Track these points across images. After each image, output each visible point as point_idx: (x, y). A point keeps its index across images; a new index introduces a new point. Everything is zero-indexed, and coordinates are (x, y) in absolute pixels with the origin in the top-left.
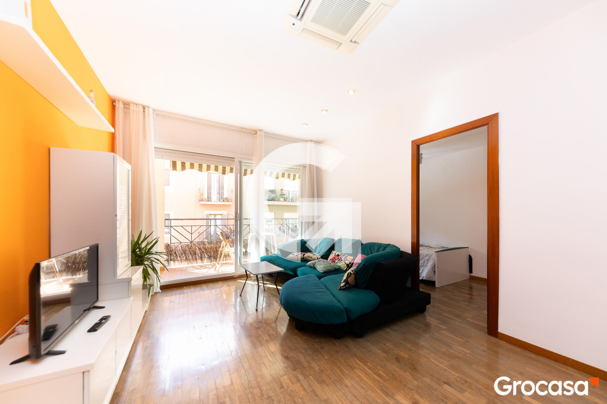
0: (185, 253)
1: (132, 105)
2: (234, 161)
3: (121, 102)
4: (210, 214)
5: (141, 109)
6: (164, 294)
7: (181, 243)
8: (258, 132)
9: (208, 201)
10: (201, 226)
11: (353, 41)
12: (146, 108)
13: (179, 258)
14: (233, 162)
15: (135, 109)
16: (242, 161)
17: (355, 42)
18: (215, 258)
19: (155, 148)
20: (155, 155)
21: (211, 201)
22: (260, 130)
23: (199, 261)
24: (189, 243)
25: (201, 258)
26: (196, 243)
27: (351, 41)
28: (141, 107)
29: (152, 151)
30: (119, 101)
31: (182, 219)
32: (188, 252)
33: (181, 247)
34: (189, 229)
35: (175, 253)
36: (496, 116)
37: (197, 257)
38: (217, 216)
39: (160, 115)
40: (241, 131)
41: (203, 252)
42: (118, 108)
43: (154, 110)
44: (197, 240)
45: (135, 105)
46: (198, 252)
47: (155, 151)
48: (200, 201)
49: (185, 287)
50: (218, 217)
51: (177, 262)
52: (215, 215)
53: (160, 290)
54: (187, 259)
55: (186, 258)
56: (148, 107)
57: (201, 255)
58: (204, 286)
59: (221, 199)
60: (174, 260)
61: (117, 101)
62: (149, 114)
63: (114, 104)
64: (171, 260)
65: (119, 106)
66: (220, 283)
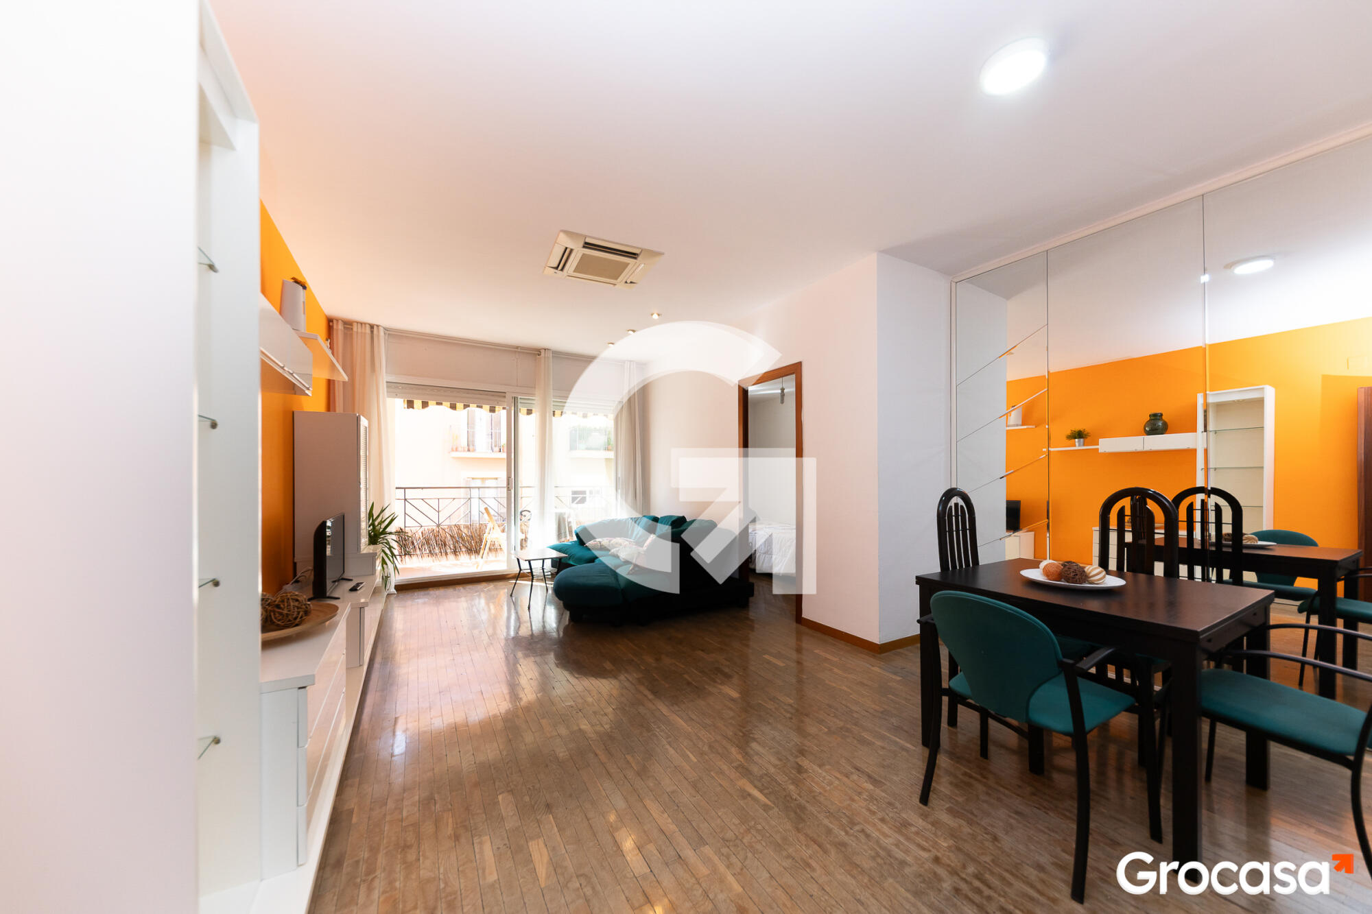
0: (428, 543)
1: (355, 324)
2: (505, 397)
3: (340, 322)
4: (473, 479)
5: (368, 330)
6: (401, 596)
7: (422, 526)
8: (543, 351)
9: (469, 450)
10: (454, 499)
11: (628, 282)
12: (375, 327)
13: (418, 552)
14: (503, 399)
15: (359, 330)
16: (517, 398)
17: (631, 282)
18: (477, 552)
19: (387, 382)
20: (387, 392)
21: (474, 450)
22: (545, 350)
23: (451, 557)
24: (434, 528)
25: (455, 552)
26: (446, 527)
27: (626, 282)
28: (368, 327)
29: (383, 388)
30: (337, 320)
31: (422, 488)
32: (433, 542)
33: (422, 533)
34: (434, 503)
35: (413, 543)
36: (800, 363)
37: (449, 551)
38: (487, 481)
39: (396, 335)
40: (515, 351)
41: (457, 542)
42: (337, 330)
43: (385, 329)
44: (447, 523)
45: (359, 325)
46: (450, 542)
47: (388, 387)
48: (453, 450)
49: (430, 589)
50: (488, 483)
51: (414, 558)
52: (483, 479)
53: (394, 590)
54: (431, 553)
55: (430, 551)
56: (378, 326)
57: (455, 547)
58: (461, 589)
59: (495, 446)
60: (410, 555)
61: (335, 321)
62: (378, 336)
63: (331, 324)
64: (405, 555)
65: (339, 327)
66: (484, 585)
